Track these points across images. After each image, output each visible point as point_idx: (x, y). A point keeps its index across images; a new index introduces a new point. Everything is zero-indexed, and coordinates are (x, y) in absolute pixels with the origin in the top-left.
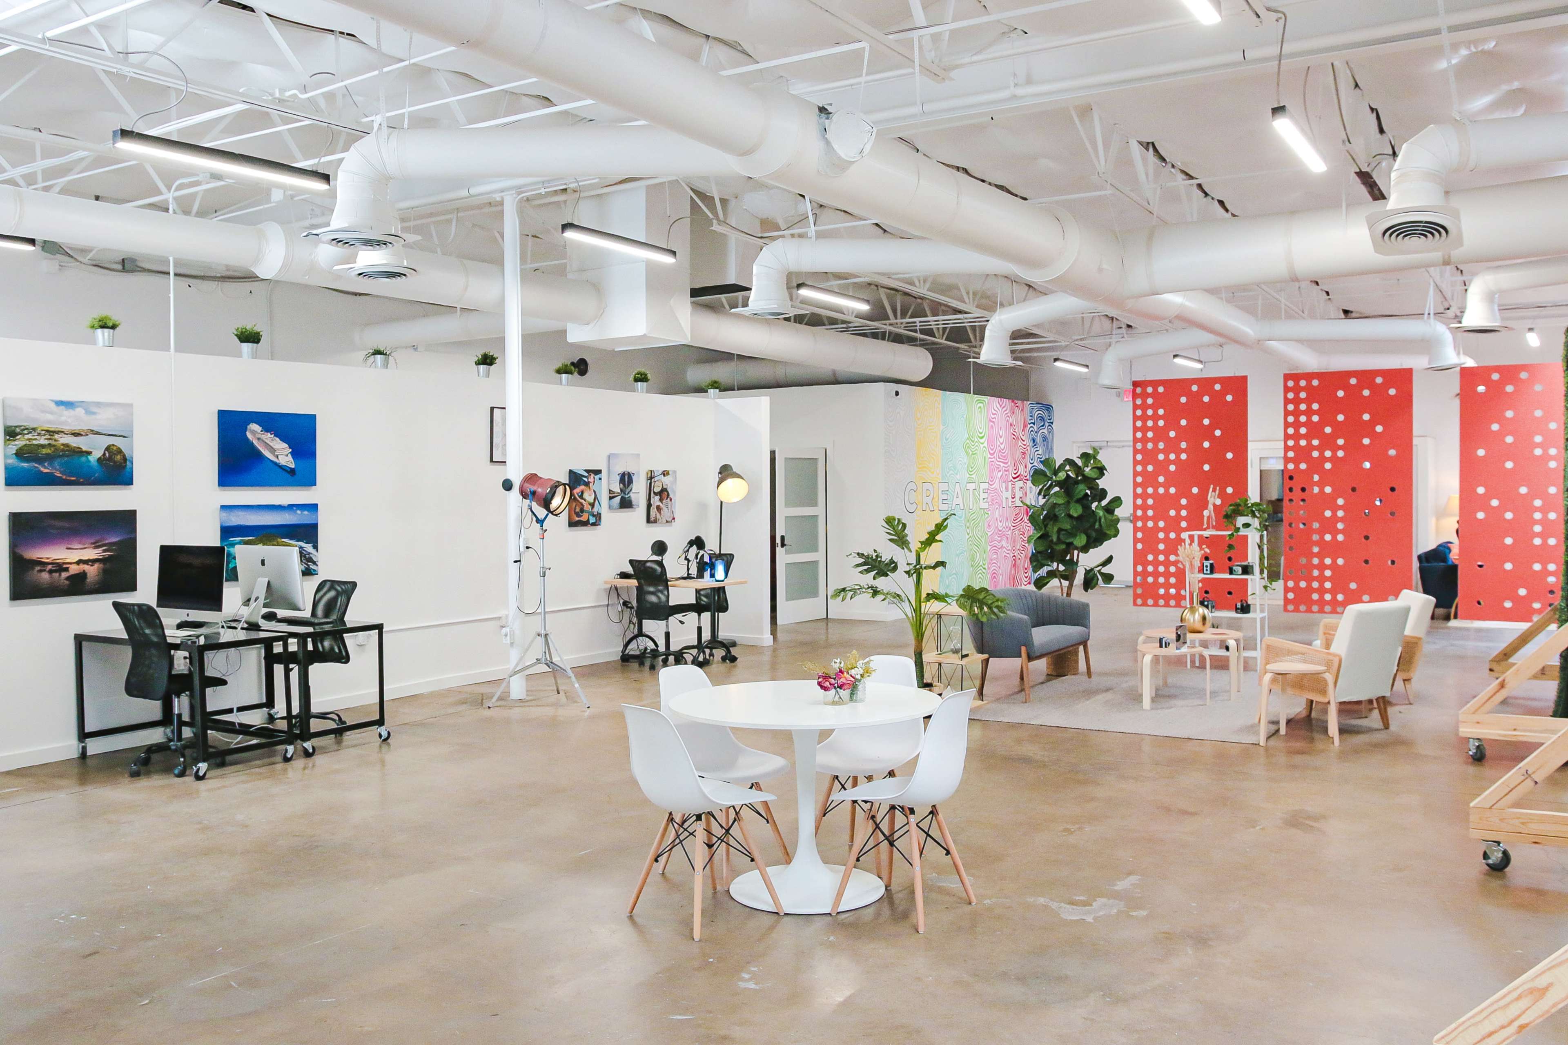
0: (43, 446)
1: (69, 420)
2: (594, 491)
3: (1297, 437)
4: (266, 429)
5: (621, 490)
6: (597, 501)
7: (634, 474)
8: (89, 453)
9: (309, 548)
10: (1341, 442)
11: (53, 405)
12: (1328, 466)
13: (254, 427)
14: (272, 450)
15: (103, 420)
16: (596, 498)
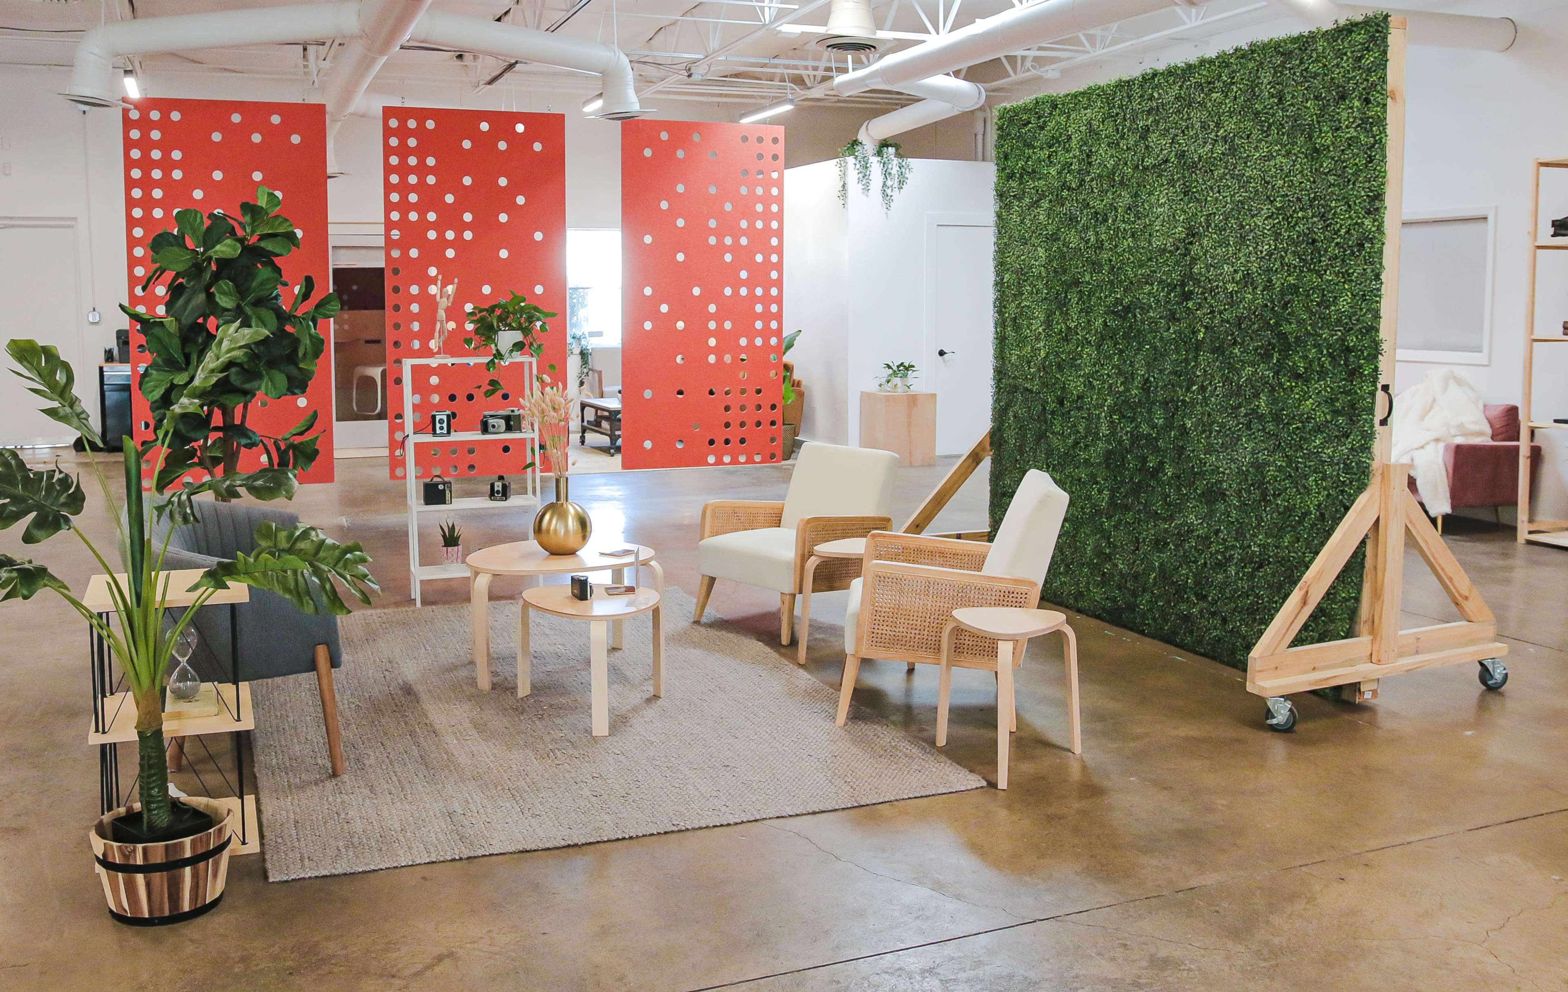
3: (404, 207)
10: (468, 217)
12: (450, 253)
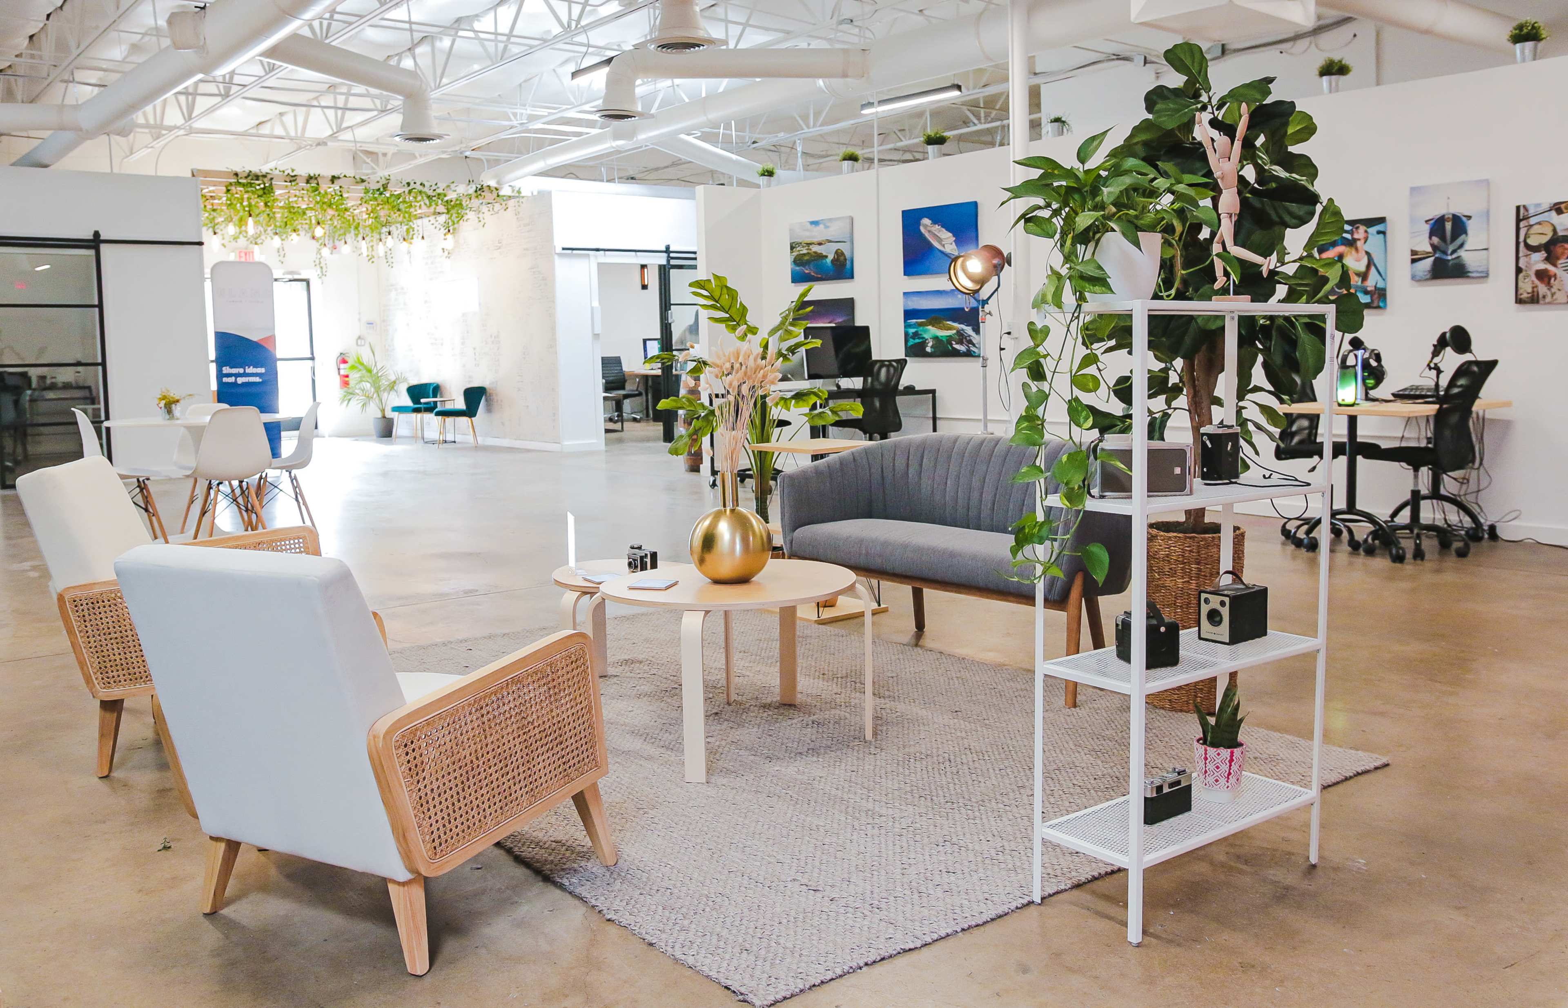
0: (804, 254)
1: (818, 234)
2: (1367, 253)
4: (935, 222)
5: (1435, 248)
6: (1373, 269)
7: (1469, 217)
8: (826, 257)
9: (969, 330)
11: (808, 224)
13: (926, 221)
14: (940, 240)
15: (834, 231)
16: (1370, 263)
